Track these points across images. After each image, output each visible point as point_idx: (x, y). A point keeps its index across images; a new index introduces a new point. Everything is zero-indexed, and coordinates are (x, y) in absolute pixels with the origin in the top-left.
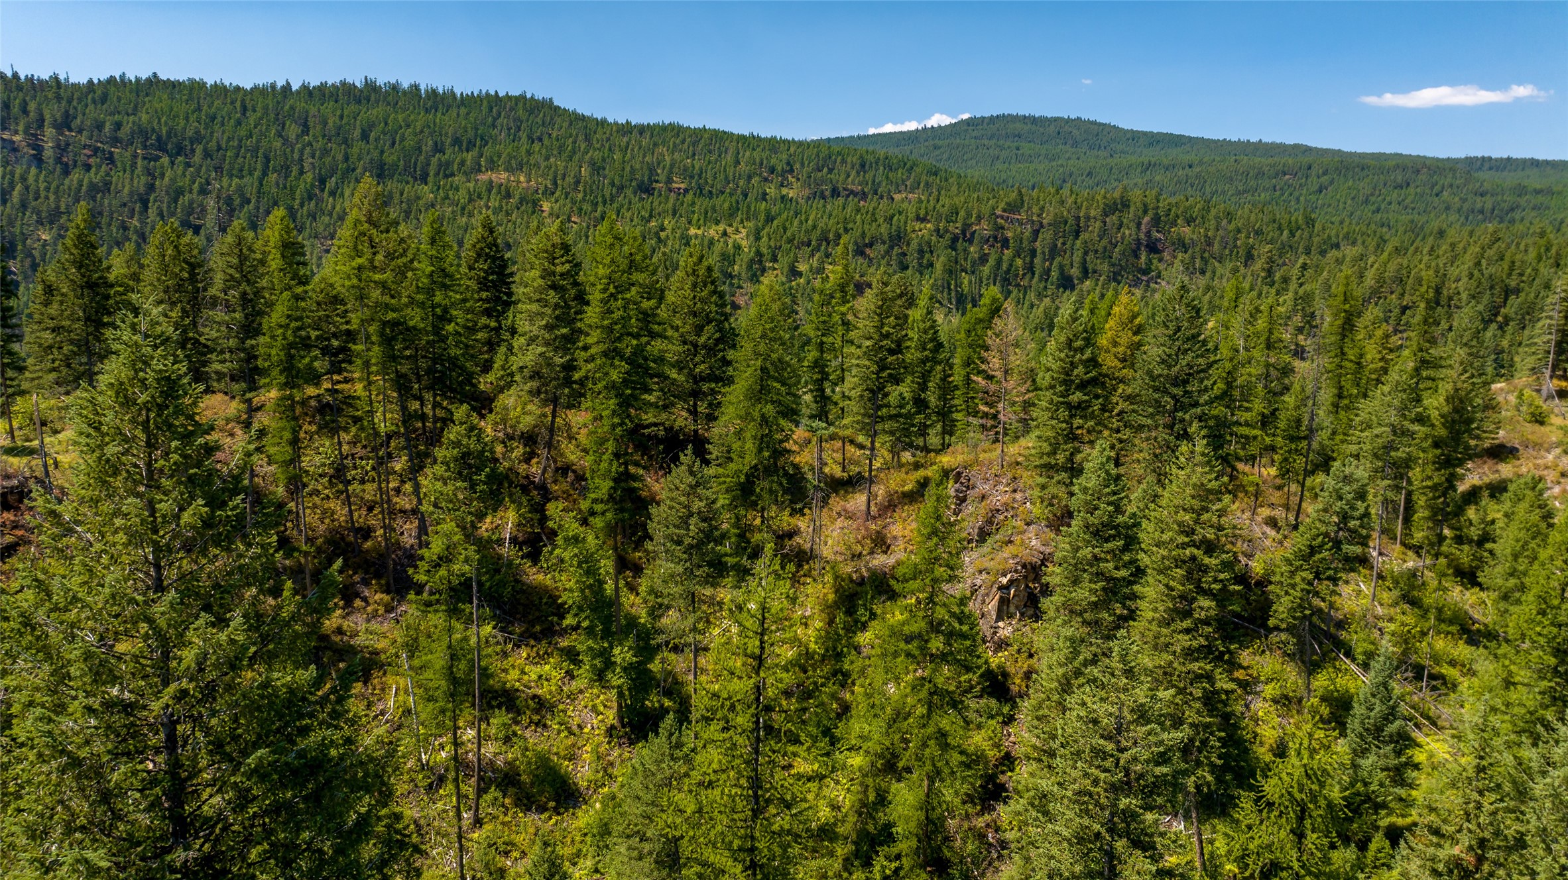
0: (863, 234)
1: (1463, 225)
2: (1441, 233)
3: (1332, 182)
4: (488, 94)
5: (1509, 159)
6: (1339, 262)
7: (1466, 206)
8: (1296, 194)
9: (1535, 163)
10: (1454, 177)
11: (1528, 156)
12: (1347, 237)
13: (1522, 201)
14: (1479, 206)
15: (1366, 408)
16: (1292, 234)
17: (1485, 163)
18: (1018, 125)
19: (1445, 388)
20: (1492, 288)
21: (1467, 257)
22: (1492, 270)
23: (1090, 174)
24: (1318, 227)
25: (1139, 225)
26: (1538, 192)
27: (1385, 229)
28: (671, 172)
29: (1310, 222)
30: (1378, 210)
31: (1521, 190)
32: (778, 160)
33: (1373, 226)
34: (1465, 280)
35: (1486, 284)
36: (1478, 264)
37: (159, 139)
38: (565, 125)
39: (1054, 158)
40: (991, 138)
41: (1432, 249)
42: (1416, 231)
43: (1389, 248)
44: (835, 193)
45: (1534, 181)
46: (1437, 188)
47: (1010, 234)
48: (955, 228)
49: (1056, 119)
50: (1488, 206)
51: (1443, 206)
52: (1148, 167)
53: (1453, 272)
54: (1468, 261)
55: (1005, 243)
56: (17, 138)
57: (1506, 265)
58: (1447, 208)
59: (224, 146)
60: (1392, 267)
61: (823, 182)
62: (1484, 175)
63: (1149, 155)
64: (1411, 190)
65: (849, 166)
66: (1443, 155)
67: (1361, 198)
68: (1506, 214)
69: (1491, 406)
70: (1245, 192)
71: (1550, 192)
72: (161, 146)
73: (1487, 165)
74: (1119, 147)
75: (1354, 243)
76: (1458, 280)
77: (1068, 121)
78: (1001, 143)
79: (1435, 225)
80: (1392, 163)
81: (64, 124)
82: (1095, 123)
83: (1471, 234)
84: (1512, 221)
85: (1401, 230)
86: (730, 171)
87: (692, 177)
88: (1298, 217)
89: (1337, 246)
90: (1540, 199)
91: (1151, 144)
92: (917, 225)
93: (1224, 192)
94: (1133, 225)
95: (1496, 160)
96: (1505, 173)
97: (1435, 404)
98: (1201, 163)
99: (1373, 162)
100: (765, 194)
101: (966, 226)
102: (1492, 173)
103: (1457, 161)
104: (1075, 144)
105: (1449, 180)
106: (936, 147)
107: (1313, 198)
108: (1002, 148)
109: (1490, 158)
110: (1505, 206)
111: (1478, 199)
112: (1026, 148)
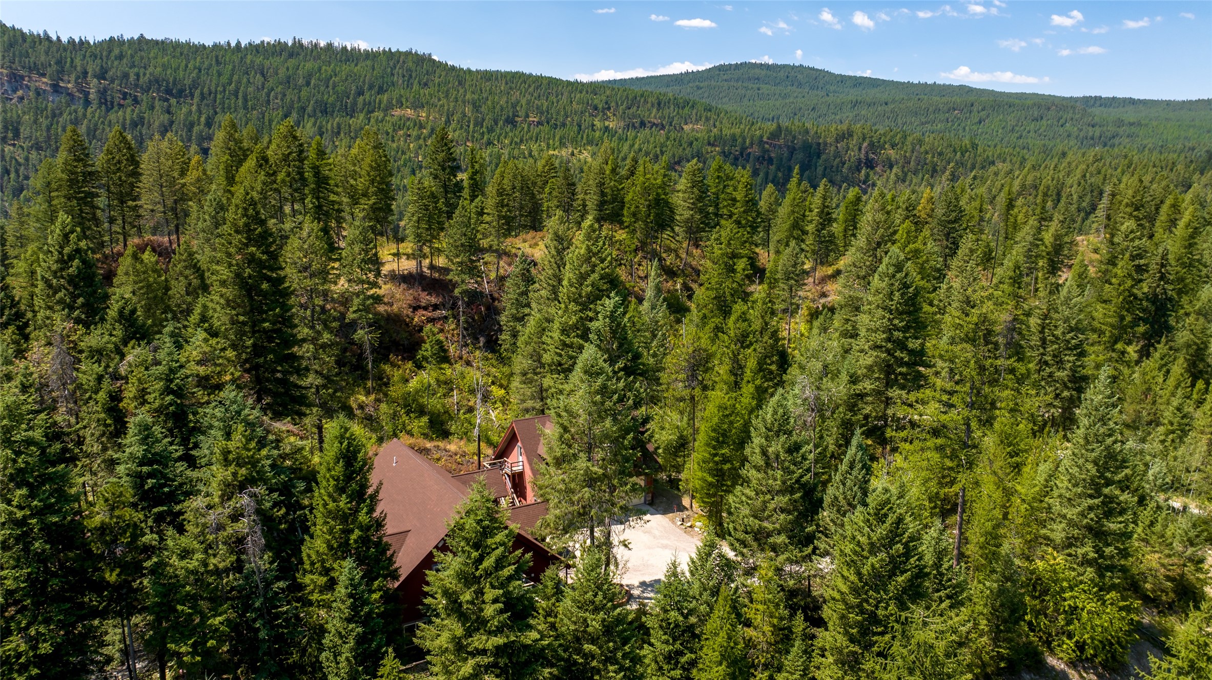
0: (674, 156)
1: (1079, 148)
2: (1064, 154)
3: (988, 116)
4: (384, 51)
5: (1114, 98)
6: (996, 174)
7: (1082, 134)
8: (963, 125)
9: (1132, 102)
10: (1074, 113)
11: (1128, 96)
12: (999, 156)
13: (1121, 131)
14: (1090, 134)
15: (1019, 236)
16: (963, 155)
17: (1097, 101)
18: (757, 71)
19: (1052, 230)
20: (1092, 191)
21: (1078, 171)
22: (1093, 180)
23: (813, 109)
24: (980, 150)
25: (860, 149)
26: (1131, 124)
27: (1025, 151)
28: (528, 109)
29: (975, 146)
30: (1021, 137)
31: (1120, 123)
32: (599, 101)
33: (1018, 149)
34: (1075, 186)
35: (1088, 189)
36: (1084, 176)
37: (167, 86)
38: (443, 74)
39: (786, 96)
40: (738, 80)
41: (1056, 166)
42: (1046, 152)
43: (1028, 165)
44: (643, 124)
45: (1130, 115)
46: (1062, 121)
47: (773, 155)
48: (736, 150)
49: (784, 66)
50: (1097, 134)
51: (1066, 134)
52: (855, 104)
53: (1069, 181)
54: (1078, 174)
55: (770, 161)
56: (70, 86)
57: (1101, 177)
58: (1069, 136)
59: (213, 90)
60: (1030, 178)
61: (634, 116)
62: (1097, 111)
63: (854, 94)
64: (1044, 122)
65: (649, 105)
66: (1067, 94)
67: (1009, 128)
68: (1107, 141)
69: (1072, 243)
70: (926, 123)
71: (1139, 124)
72: (169, 91)
73: (1098, 103)
74: (832, 88)
75: (1004, 161)
76: (1071, 187)
77: (794, 67)
78: (745, 85)
79: (1060, 148)
80: (1029, 102)
81: (101, 76)
82: (813, 69)
83: (1084, 155)
84: (1113, 146)
85: (1037, 152)
86: (568, 109)
87: (542, 113)
88: (966, 141)
89: (993, 163)
90: (1133, 129)
91: (855, 86)
92: (709, 149)
93: (911, 123)
94: (856, 149)
95: (1105, 99)
96: (1111, 109)
97: (1048, 237)
98: (894, 101)
99: (1017, 101)
100: (593, 125)
101: (743, 149)
102: (1102, 109)
103: (1076, 100)
104: (800, 85)
105: (1070, 115)
106: (699, 88)
107: (975, 127)
108: (747, 88)
109: (1100, 98)
110: (1109, 134)
111: (1090, 129)
112: (765, 89)
